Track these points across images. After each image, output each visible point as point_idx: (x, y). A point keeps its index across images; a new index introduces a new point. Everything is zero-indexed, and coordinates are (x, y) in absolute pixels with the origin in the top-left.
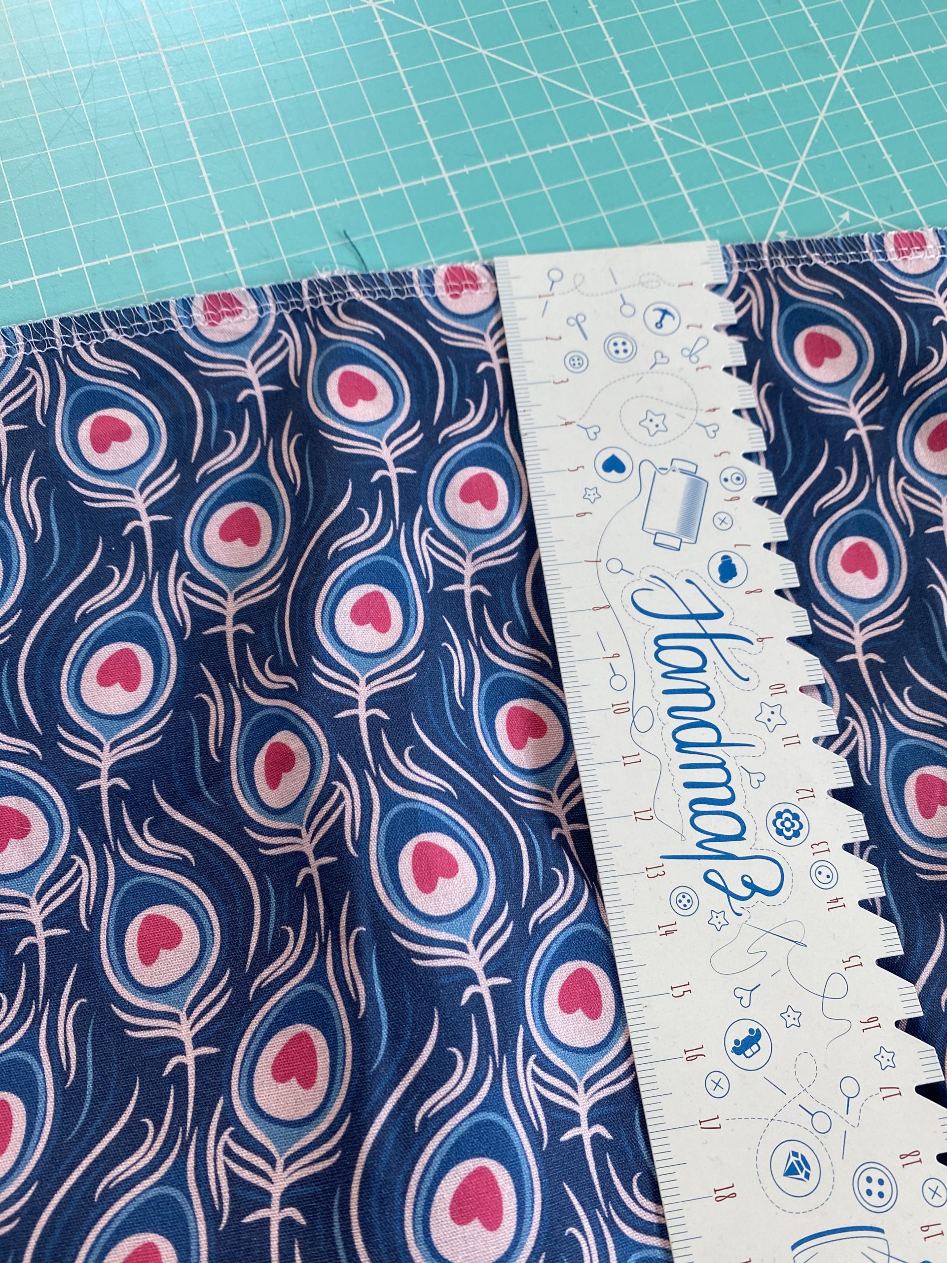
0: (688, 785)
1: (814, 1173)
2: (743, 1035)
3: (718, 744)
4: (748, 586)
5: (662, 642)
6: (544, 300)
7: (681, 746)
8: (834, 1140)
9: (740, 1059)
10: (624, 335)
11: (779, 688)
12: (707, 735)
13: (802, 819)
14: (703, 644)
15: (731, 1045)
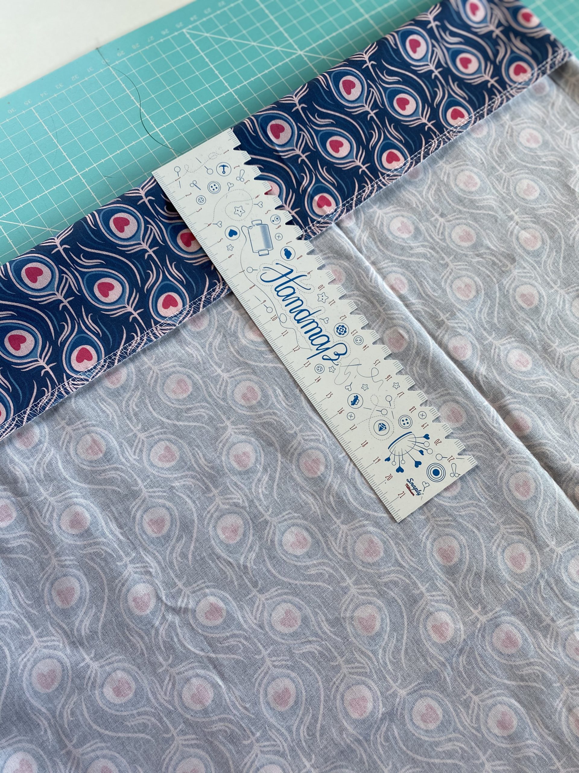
0: (306, 333)
1: (387, 426)
2: (352, 399)
3: (310, 315)
4: (296, 257)
5: (278, 289)
6: (178, 181)
7: (299, 321)
8: (390, 415)
9: (355, 406)
10: (213, 182)
11: (321, 287)
12: (305, 314)
13: (345, 326)
14: (291, 284)
15: (350, 403)
